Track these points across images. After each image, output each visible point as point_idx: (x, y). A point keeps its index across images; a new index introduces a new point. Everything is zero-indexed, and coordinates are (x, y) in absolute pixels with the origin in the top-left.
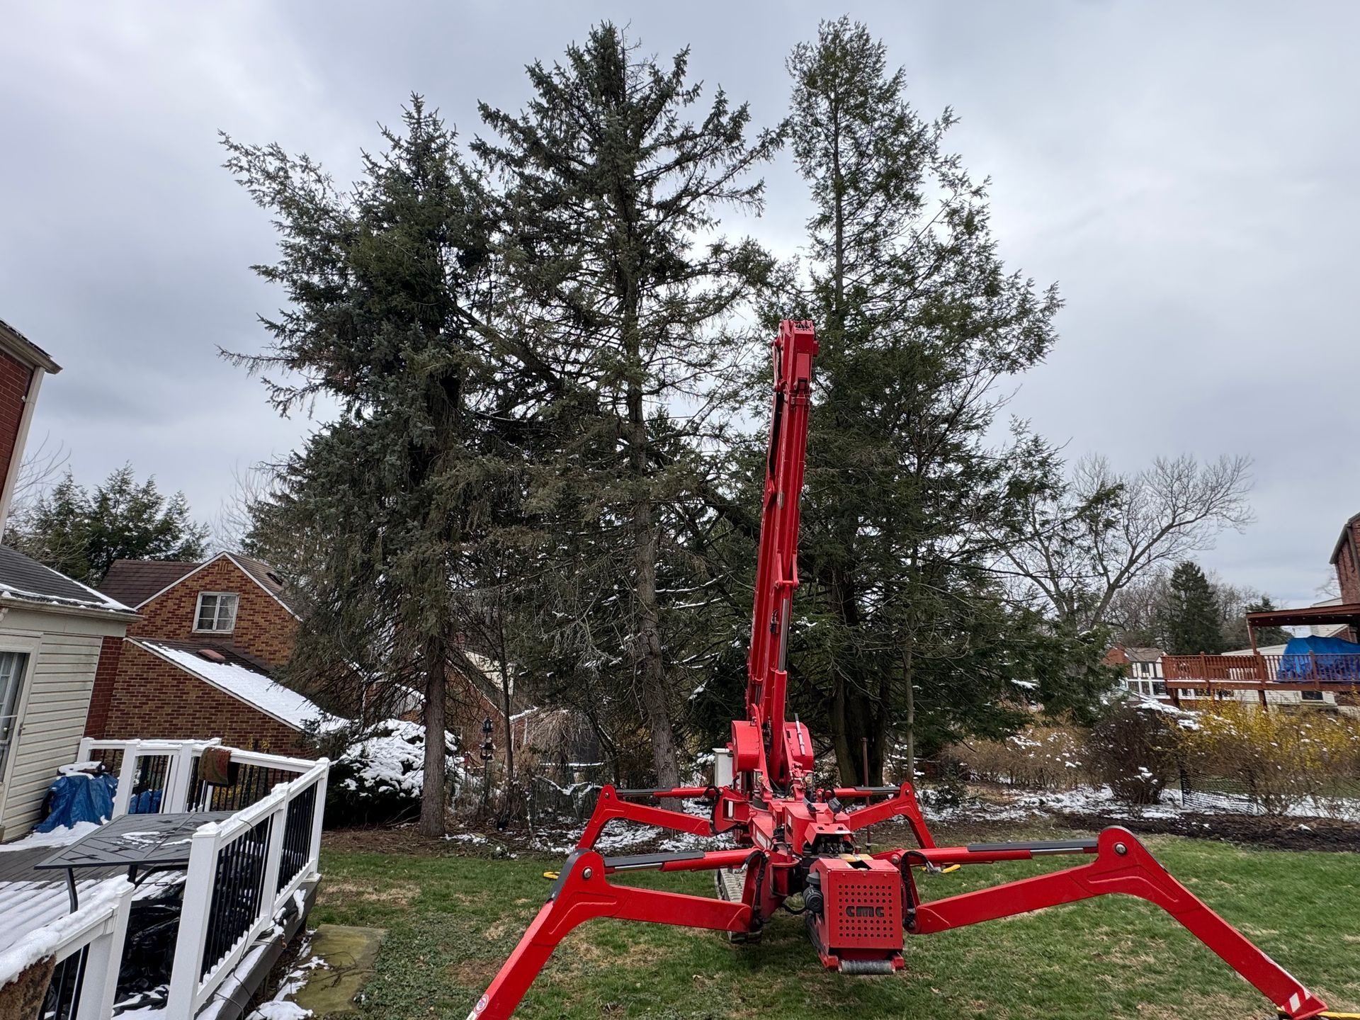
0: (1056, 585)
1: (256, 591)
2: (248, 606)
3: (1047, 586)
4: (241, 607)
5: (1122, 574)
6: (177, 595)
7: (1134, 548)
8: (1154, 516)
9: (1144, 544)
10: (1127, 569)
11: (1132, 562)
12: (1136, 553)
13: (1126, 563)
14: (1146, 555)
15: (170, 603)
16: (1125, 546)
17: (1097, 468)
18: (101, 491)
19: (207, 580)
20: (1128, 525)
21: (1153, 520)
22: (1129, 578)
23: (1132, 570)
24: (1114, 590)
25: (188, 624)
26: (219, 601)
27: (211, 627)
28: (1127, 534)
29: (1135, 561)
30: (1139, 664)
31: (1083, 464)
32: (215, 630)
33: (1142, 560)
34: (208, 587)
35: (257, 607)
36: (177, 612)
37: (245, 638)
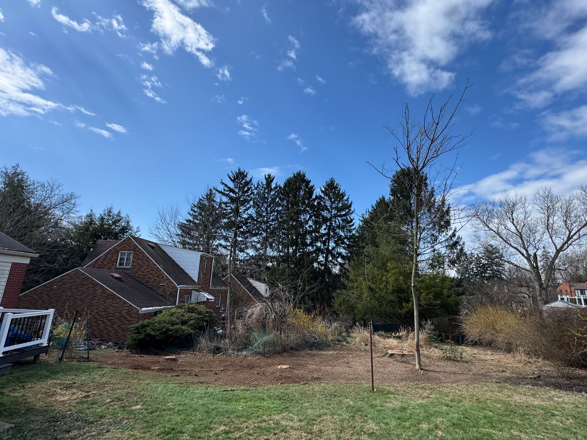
0: (527, 251)
1: (139, 250)
2: (136, 257)
3: (522, 251)
4: (134, 257)
5: (564, 244)
6: (112, 252)
7: (570, 232)
8: (581, 214)
9: (576, 229)
10: (566, 242)
11: (569, 238)
12: (572, 234)
13: (566, 239)
14: (577, 234)
15: (109, 256)
16: (564, 230)
17: (547, 193)
18: (101, 215)
19: (122, 246)
20: (566, 220)
21: (579, 217)
22: (568, 247)
23: (569, 242)
24: (559, 253)
25: (115, 264)
26: (126, 254)
27: (123, 265)
28: (566, 225)
29: (571, 238)
30: (579, 291)
31: (539, 192)
32: (124, 267)
33: (575, 237)
34: (123, 249)
35: (139, 257)
36: (111, 259)
37: (135, 270)
